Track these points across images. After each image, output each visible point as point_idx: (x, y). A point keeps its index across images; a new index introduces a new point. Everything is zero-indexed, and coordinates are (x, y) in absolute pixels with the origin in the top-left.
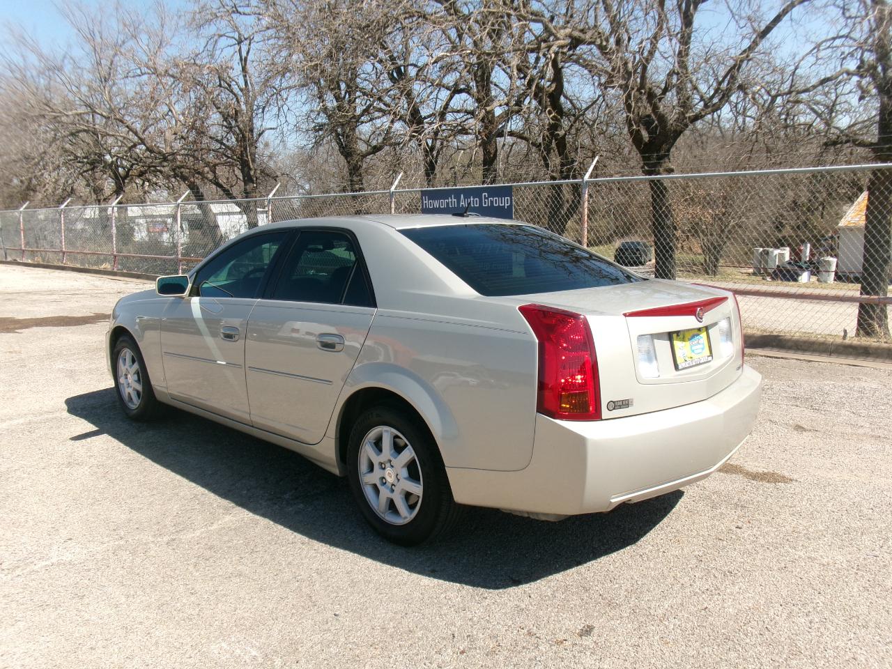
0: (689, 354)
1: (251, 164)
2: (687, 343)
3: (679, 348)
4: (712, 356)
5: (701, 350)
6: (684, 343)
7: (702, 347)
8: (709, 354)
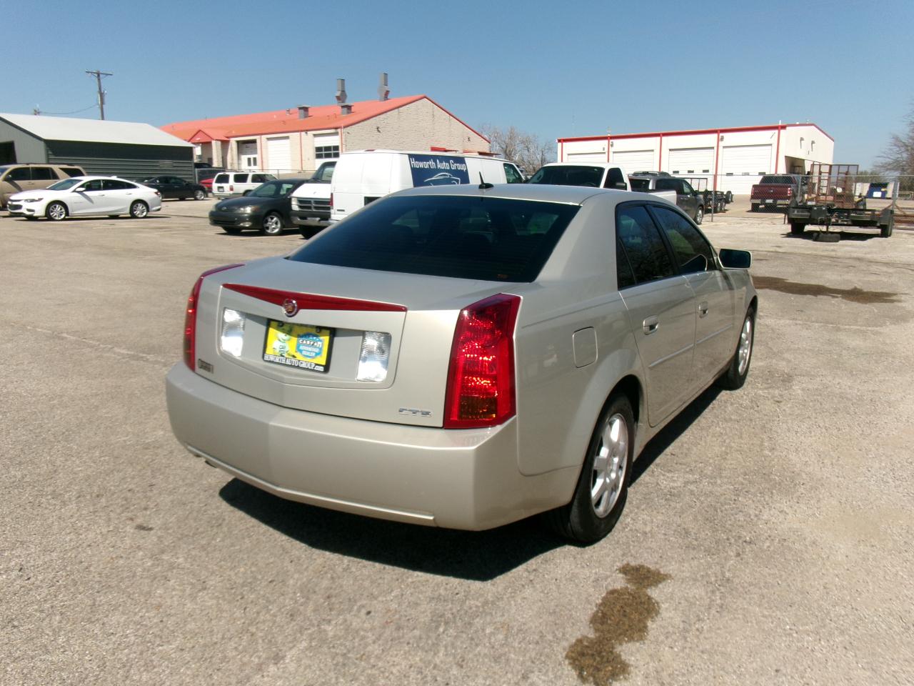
0: (292, 351)
2: (294, 338)
3: (278, 340)
4: (327, 368)
5: (314, 354)
6: (288, 337)
7: (317, 351)
8: (324, 363)
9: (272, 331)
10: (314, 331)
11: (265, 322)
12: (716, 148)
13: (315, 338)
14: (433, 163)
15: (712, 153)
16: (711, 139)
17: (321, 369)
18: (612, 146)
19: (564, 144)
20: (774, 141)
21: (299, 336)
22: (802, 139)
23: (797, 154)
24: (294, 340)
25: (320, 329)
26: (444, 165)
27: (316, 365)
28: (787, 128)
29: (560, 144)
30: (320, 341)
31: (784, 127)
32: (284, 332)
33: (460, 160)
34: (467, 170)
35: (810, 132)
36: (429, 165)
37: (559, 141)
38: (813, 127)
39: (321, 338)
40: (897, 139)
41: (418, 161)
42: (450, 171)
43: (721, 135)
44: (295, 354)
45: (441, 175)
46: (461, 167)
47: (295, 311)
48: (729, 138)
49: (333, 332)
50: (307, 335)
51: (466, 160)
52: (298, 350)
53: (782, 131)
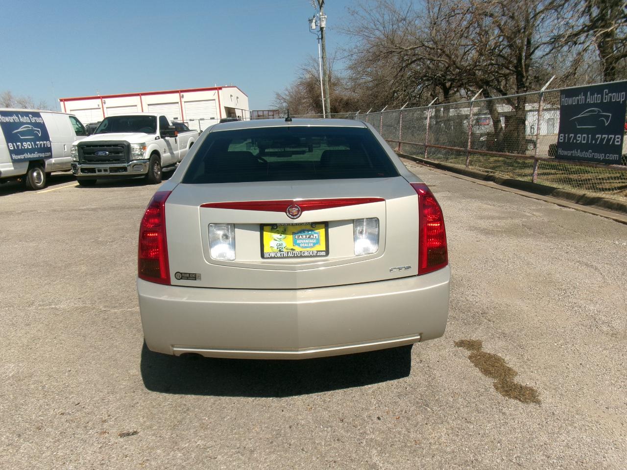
0: (291, 246)
1: (524, 73)
2: (289, 236)
3: (272, 240)
4: (327, 252)
5: (312, 245)
6: (283, 236)
7: (315, 241)
8: (324, 249)
9: (266, 234)
10: (309, 227)
11: (258, 228)
12: (180, 103)
13: (310, 232)
14: (16, 118)
15: (178, 106)
16: (175, 97)
17: (324, 253)
18: (105, 103)
19: (66, 102)
20: (216, 97)
21: (294, 233)
22: (231, 96)
23: (231, 105)
24: (290, 238)
25: (314, 225)
26: (24, 119)
27: (318, 251)
28: (223, 89)
29: (62, 103)
30: (317, 233)
31: (220, 88)
32: (278, 233)
33: (37, 115)
34: (43, 122)
35: (234, 91)
36: (14, 120)
37: (61, 100)
38: (236, 88)
39: (316, 231)
40: (278, 95)
41: (4, 116)
42: (31, 123)
43: (182, 94)
44: (294, 248)
45: (24, 127)
46: (38, 120)
47: (300, 214)
48: (188, 96)
49: (326, 225)
50: (303, 231)
51: (41, 114)
52: (295, 243)
53: (220, 91)
